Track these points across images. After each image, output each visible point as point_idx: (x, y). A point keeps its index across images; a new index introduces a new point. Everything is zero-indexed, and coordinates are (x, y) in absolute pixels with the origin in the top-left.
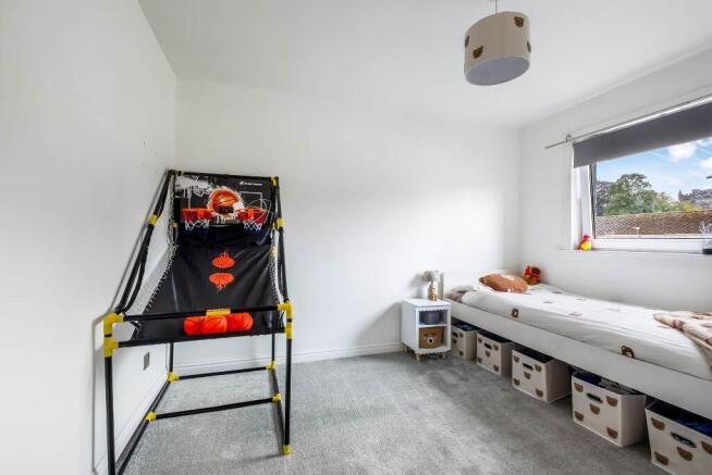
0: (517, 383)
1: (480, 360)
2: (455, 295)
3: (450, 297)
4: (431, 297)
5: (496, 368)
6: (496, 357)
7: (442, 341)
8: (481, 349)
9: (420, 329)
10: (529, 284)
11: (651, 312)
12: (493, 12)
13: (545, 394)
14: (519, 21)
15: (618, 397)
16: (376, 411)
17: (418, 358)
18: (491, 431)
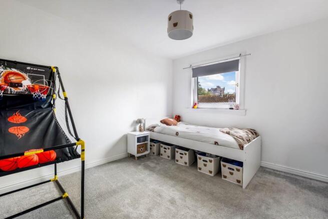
0: (177, 161)
1: (162, 155)
2: (151, 129)
3: (148, 130)
4: (140, 130)
5: (169, 157)
6: (169, 152)
7: (146, 149)
8: (162, 150)
9: (138, 145)
10: (178, 122)
11: (218, 129)
12: (179, 9)
13: (188, 163)
14: (191, 16)
15: (212, 159)
16: (125, 187)
17: (136, 158)
18: (174, 182)
